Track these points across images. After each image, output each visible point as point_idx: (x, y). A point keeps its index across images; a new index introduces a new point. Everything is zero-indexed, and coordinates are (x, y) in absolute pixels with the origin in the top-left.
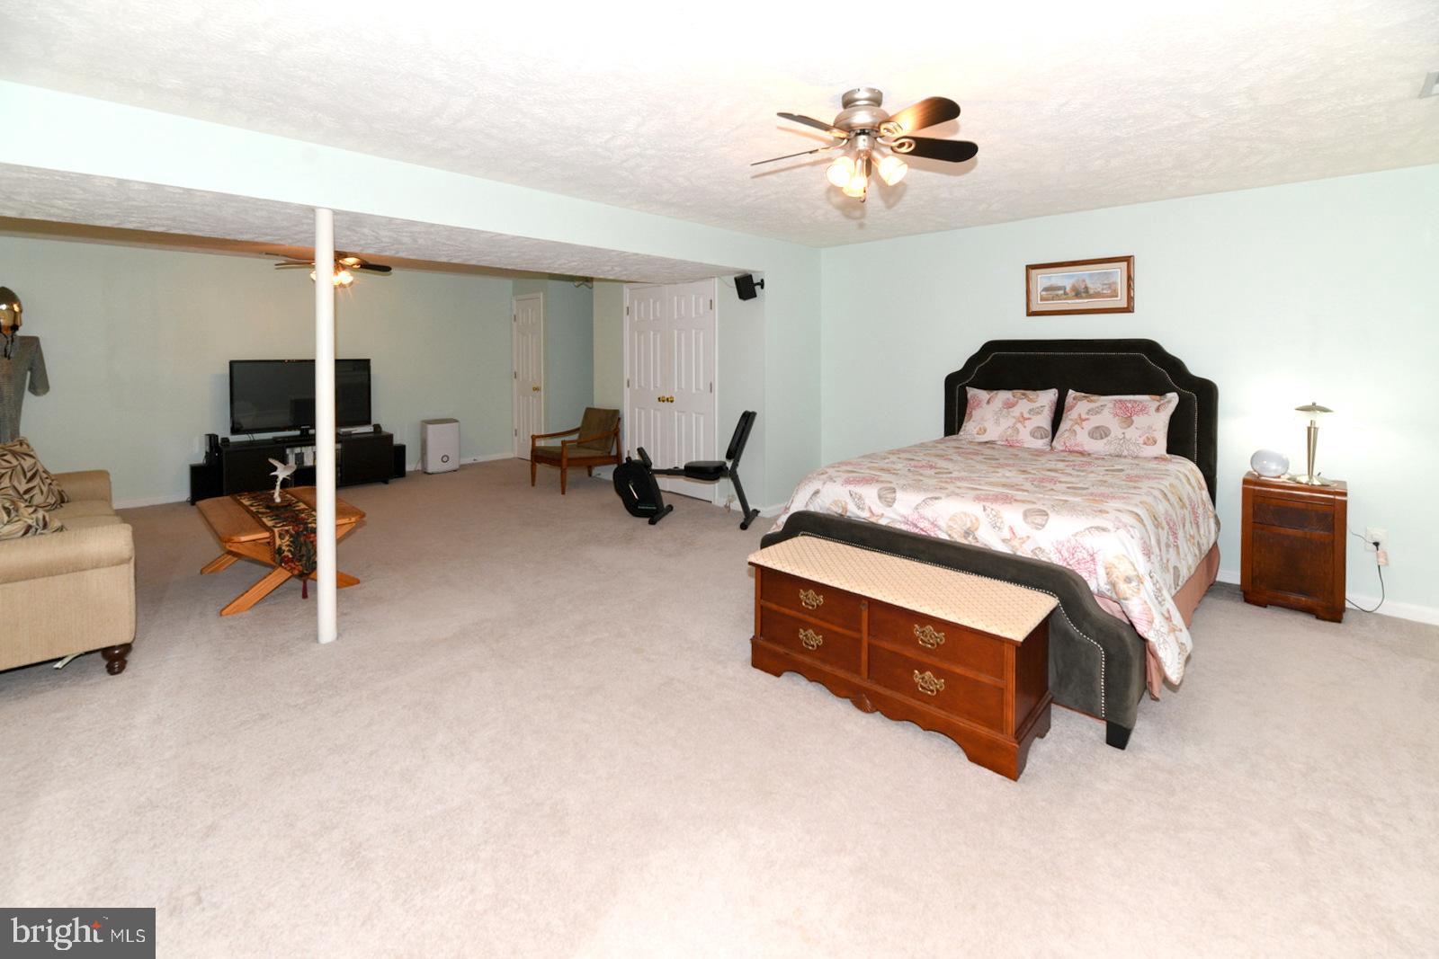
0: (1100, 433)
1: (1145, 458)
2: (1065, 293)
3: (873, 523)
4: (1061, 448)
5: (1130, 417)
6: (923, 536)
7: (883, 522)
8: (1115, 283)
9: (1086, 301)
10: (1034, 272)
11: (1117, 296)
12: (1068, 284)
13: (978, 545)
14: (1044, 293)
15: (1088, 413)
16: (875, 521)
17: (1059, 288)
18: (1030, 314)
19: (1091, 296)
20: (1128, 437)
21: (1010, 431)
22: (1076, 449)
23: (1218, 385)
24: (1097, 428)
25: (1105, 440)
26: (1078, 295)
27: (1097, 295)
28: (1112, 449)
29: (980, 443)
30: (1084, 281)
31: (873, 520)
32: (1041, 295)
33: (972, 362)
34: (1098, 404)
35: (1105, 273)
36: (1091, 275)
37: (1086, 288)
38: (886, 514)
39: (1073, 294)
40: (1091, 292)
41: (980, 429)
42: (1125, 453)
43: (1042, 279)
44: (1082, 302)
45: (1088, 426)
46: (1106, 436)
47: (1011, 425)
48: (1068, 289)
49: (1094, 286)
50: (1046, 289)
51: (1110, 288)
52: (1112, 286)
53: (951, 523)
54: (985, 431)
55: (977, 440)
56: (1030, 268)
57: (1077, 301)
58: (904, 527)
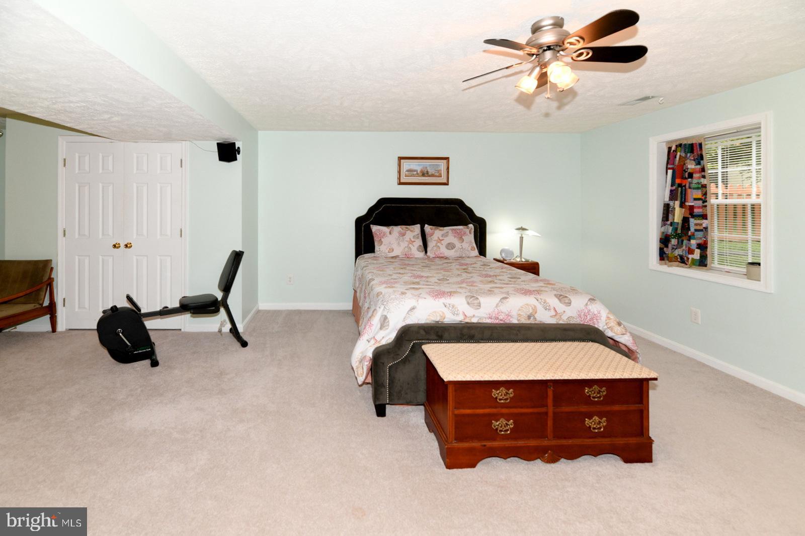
0: (450, 246)
1: (472, 257)
2: (417, 174)
3: (467, 323)
4: (434, 256)
5: (461, 237)
6: (501, 324)
7: (475, 320)
8: (441, 170)
9: (427, 178)
10: (402, 161)
11: (441, 177)
12: (419, 169)
13: (537, 322)
14: (407, 173)
15: (442, 236)
16: (469, 321)
17: (415, 171)
18: (400, 183)
19: (429, 176)
20: (464, 247)
21: (406, 249)
22: (441, 255)
23: (486, 220)
24: (449, 244)
25: (454, 250)
26: (423, 175)
27: (433, 176)
28: (458, 254)
29: (392, 257)
30: (426, 168)
31: (467, 320)
32: (405, 174)
33: (371, 210)
34: (445, 231)
35: (436, 165)
36: (430, 165)
37: (427, 172)
38: (476, 315)
39: (421, 174)
40: (430, 174)
41: (390, 249)
42: (464, 255)
43: (406, 165)
44: (426, 178)
45: (445, 242)
46: (454, 248)
47: (407, 245)
48: (418, 172)
49: (431, 171)
50: (408, 171)
51: (438, 172)
52: (439, 171)
53: (520, 312)
54: (393, 250)
55: (389, 256)
56: (400, 158)
57: (423, 178)
58: (489, 321)
